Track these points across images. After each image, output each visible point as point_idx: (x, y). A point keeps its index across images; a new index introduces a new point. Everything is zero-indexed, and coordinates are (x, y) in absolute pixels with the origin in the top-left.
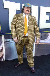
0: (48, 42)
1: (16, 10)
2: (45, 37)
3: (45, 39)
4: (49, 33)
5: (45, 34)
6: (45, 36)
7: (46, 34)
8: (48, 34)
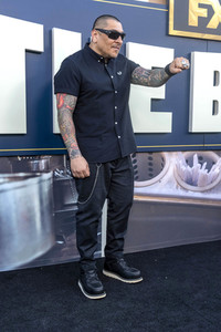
0: (165, 191)
1: (27, 51)
2: (151, 170)
3: (151, 176)
4: (165, 154)
5: (150, 159)
6: (150, 164)
7: (153, 155)
8: (163, 159)
